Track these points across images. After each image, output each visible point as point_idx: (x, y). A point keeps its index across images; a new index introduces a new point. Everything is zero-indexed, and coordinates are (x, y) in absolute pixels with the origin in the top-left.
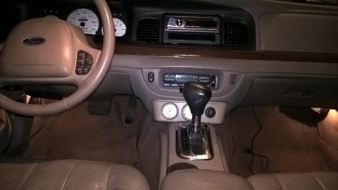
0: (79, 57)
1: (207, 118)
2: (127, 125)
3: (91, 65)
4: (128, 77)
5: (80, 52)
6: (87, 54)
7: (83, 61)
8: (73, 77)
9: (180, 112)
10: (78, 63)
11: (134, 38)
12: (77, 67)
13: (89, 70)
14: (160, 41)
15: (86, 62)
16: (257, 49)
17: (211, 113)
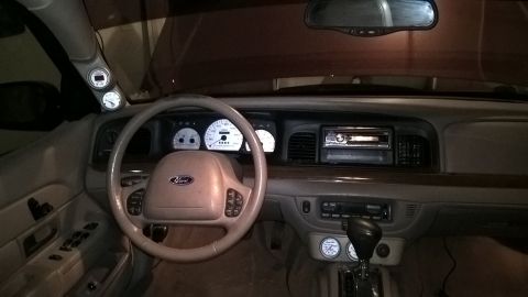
0: (229, 197)
1: (378, 258)
2: (273, 251)
3: (241, 206)
4: (278, 204)
5: (229, 191)
6: (237, 193)
7: (231, 202)
8: (223, 219)
9: (343, 249)
10: (228, 204)
11: (285, 157)
12: (227, 208)
13: (240, 211)
14: (317, 159)
15: (236, 202)
16: (442, 169)
17: (384, 252)
